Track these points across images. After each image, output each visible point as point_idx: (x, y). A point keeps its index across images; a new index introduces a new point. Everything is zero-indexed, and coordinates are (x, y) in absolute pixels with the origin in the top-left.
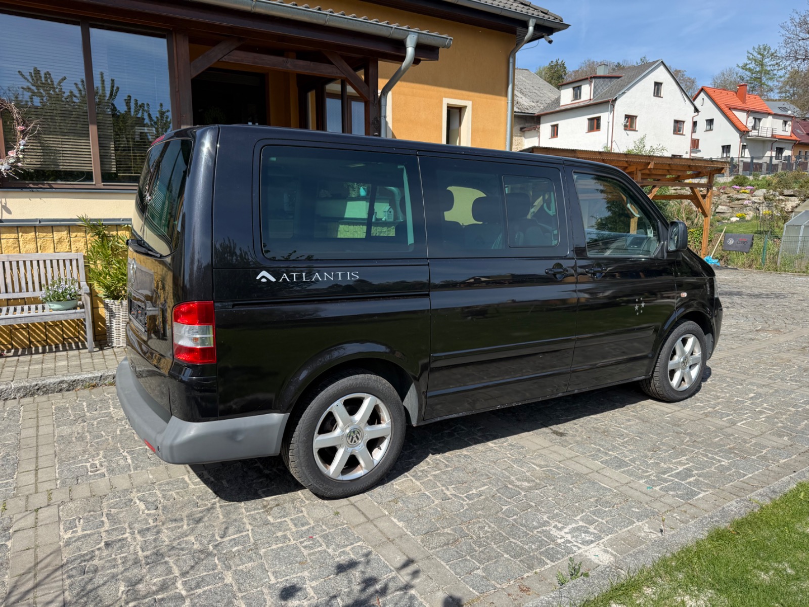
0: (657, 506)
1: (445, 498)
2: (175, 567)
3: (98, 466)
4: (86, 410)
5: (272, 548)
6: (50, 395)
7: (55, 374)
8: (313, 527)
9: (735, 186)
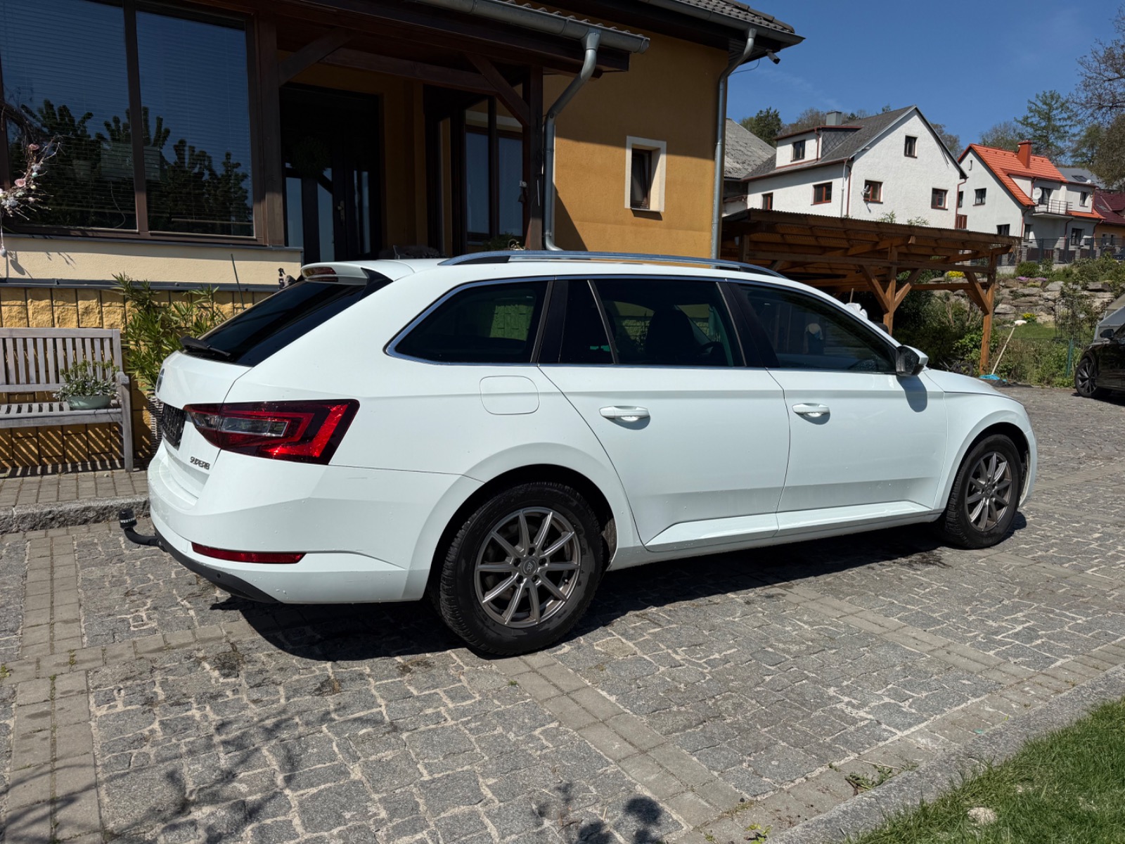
0: (996, 676)
1: (676, 665)
2: (271, 757)
3: (145, 618)
4: (123, 547)
5: (419, 730)
6: (69, 527)
7: (78, 498)
8: (480, 701)
9: (1020, 278)
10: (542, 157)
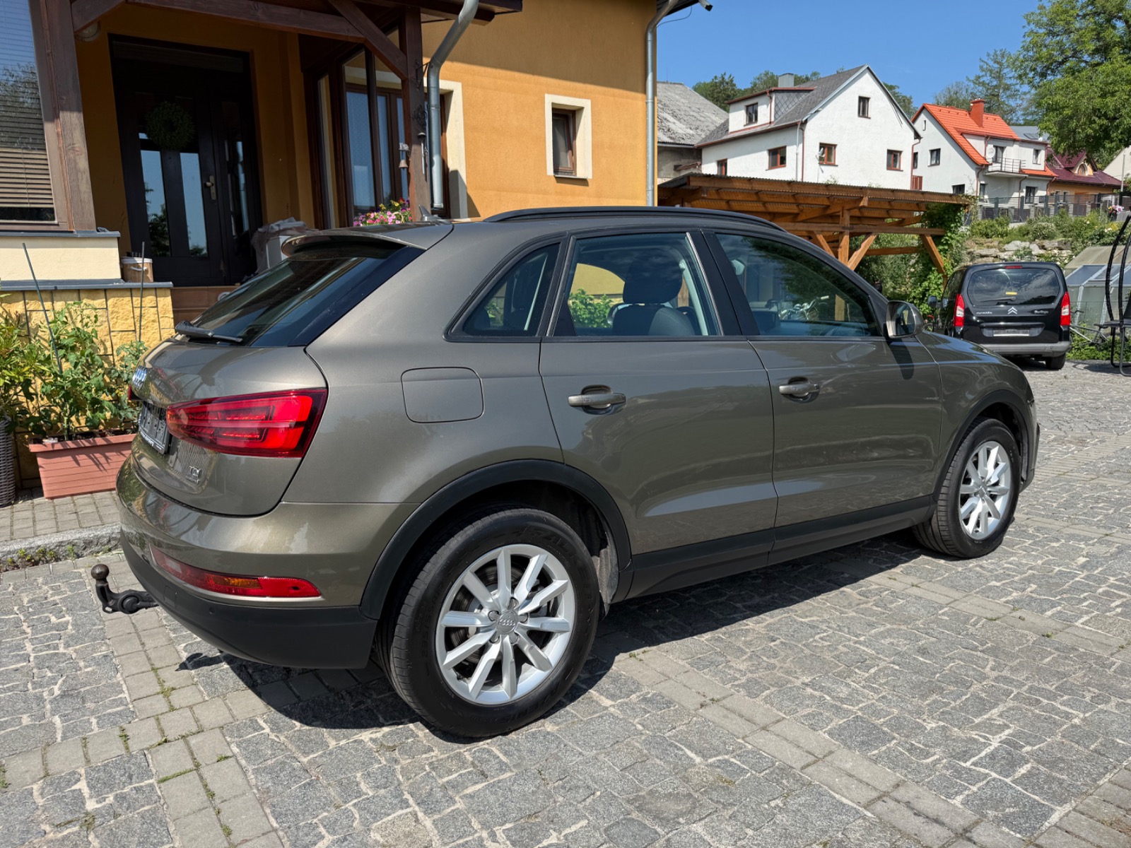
9: (976, 238)
10: (427, 115)
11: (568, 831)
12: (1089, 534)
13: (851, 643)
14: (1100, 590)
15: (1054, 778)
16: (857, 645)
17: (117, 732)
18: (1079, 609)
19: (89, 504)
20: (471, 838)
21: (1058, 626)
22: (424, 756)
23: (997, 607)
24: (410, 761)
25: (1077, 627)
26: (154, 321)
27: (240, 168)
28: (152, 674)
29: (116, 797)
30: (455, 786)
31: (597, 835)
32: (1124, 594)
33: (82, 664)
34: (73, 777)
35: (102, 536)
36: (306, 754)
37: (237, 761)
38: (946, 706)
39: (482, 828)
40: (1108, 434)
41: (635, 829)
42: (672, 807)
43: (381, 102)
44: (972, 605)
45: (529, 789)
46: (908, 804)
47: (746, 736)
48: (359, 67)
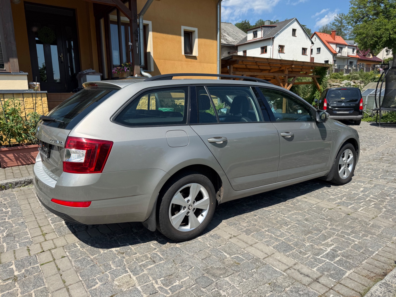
9: (332, 79)
10: (138, 33)
11: (182, 280)
12: (365, 181)
13: (282, 217)
14: (367, 199)
15: (348, 262)
16: (284, 218)
17: (26, 248)
18: (360, 205)
19: (17, 170)
20: (149, 283)
21: (352, 211)
22: (134, 256)
23: (332, 205)
24: (129, 257)
25: (359, 211)
26: (40, 105)
27: (72, 51)
28: (39, 228)
29: (25, 270)
30: (144, 266)
31: (192, 281)
32: (375, 200)
33: (14, 225)
34: (10, 264)
35: (22, 181)
36: (92, 255)
37: (68, 258)
38: (313, 238)
39: (153, 280)
40: (374, 147)
41: (205, 279)
42: (219, 272)
43: (122, 28)
44: (324, 204)
45: (170, 266)
46: (298, 270)
47: (245, 248)
48: (115, 15)
